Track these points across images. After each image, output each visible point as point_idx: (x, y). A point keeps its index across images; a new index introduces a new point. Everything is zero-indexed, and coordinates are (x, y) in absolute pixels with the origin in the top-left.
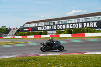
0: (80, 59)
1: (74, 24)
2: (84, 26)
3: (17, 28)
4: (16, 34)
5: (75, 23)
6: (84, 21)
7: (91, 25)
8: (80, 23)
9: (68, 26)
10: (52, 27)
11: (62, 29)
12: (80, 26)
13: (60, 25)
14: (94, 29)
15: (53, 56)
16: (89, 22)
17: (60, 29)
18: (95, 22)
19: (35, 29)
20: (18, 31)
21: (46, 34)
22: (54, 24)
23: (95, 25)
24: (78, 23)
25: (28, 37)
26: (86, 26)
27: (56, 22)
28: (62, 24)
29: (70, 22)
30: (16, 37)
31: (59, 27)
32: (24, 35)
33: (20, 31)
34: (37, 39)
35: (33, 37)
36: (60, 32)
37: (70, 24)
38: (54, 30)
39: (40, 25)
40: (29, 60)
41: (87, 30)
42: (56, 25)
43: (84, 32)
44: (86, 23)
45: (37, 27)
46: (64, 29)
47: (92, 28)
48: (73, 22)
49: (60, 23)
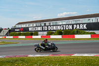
0: (67, 60)
1: (64, 26)
2: (75, 27)
3: (9, 29)
4: (7, 35)
5: (66, 25)
6: (74, 23)
7: (81, 27)
8: (70, 25)
9: (59, 27)
10: (43, 28)
11: (53, 30)
12: (71, 27)
13: (51, 26)
14: (83, 31)
15: (41, 57)
16: (79, 24)
17: (51, 30)
18: (85, 24)
19: (26, 29)
20: (10, 31)
21: (37, 35)
22: (45, 25)
23: (85, 27)
24: (68, 25)
25: (20, 37)
26: (76, 28)
27: (47, 24)
28: (53, 26)
29: (60, 23)
30: (7, 37)
31: (50, 28)
32: (16, 35)
33: (11, 32)
34: (28, 40)
35: (24, 37)
36: (51, 33)
37: (60, 25)
38: (45, 31)
39: (31, 25)
40: (16, 60)
41: (77, 32)
42: (47, 26)
43: (74, 34)
44: (77, 24)
45: (28, 28)
46: (55, 30)
47: (82, 29)
48: (64, 23)
49: (51, 24)
